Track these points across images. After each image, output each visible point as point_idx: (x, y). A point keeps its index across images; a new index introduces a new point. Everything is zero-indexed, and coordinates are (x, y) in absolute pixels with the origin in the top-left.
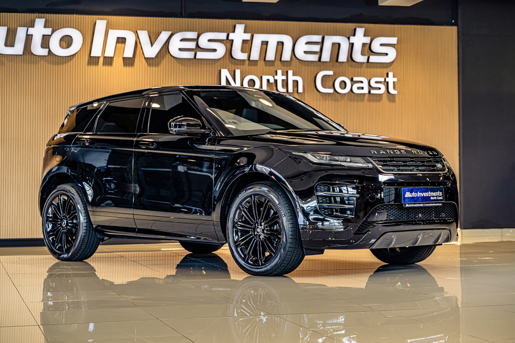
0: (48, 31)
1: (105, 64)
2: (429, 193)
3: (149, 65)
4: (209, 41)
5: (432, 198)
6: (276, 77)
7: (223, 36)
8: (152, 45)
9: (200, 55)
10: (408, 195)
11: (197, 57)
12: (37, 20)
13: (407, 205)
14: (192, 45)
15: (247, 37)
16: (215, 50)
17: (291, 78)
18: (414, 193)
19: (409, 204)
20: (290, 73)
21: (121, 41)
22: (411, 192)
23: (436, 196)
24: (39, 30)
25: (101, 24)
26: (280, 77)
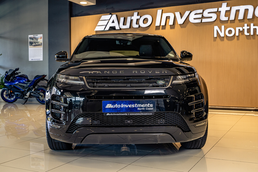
0: (139, 17)
1: (162, 29)
2: (136, 105)
3: (181, 27)
4: (208, 13)
5: (139, 109)
6: (244, 28)
7: (215, 10)
8: (181, 18)
9: (204, 20)
10: (109, 106)
11: (202, 22)
12: (135, 13)
13: (108, 114)
14: (200, 16)
15: (228, 8)
16: (211, 17)
17: (252, 27)
18: (116, 105)
19: (110, 113)
20: (252, 25)
21: (168, 18)
22: (114, 104)
23: (145, 108)
24: (135, 17)
25: (159, 11)
26: (246, 28)
